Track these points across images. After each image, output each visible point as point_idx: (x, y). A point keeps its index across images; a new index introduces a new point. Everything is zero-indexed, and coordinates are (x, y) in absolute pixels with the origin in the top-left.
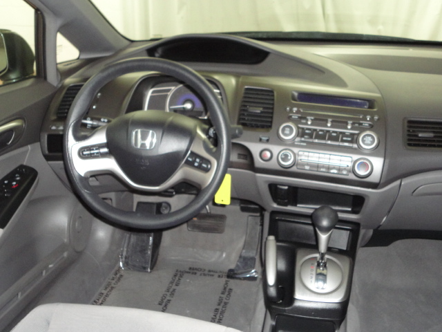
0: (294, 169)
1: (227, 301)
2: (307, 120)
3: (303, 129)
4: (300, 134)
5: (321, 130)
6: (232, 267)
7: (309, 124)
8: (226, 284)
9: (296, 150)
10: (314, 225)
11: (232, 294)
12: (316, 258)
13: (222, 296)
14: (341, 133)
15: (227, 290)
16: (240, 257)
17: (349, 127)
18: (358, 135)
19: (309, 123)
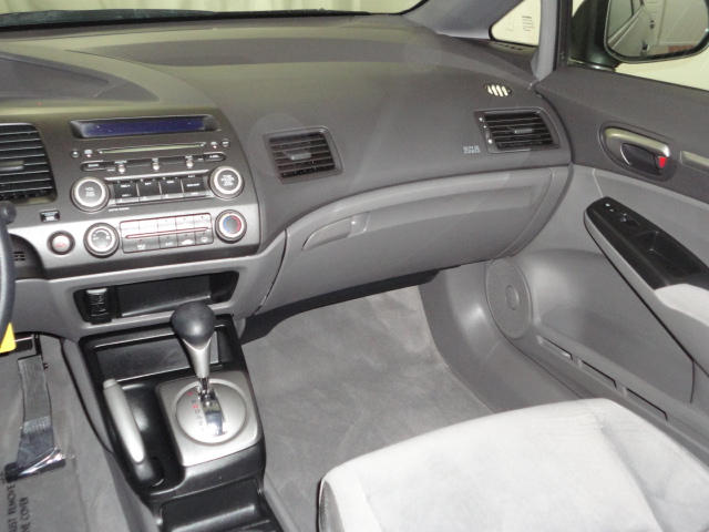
0: (120, 255)
1: (24, 523)
2: (117, 166)
3: (114, 183)
4: (113, 193)
5: (146, 180)
6: (11, 458)
7: (122, 174)
8: (11, 493)
9: (114, 222)
10: (178, 336)
11: (30, 506)
12: (194, 389)
13: (12, 516)
14: (180, 177)
15: (17, 502)
16: (23, 436)
17: (190, 165)
18: (209, 174)
19: (122, 170)
